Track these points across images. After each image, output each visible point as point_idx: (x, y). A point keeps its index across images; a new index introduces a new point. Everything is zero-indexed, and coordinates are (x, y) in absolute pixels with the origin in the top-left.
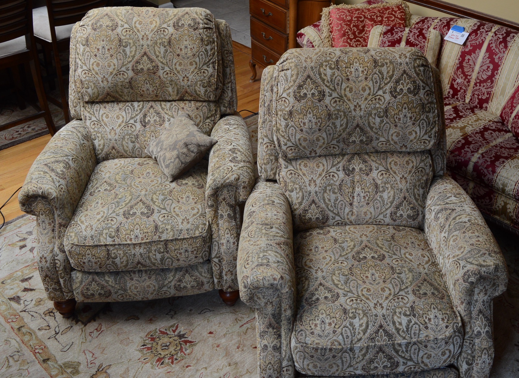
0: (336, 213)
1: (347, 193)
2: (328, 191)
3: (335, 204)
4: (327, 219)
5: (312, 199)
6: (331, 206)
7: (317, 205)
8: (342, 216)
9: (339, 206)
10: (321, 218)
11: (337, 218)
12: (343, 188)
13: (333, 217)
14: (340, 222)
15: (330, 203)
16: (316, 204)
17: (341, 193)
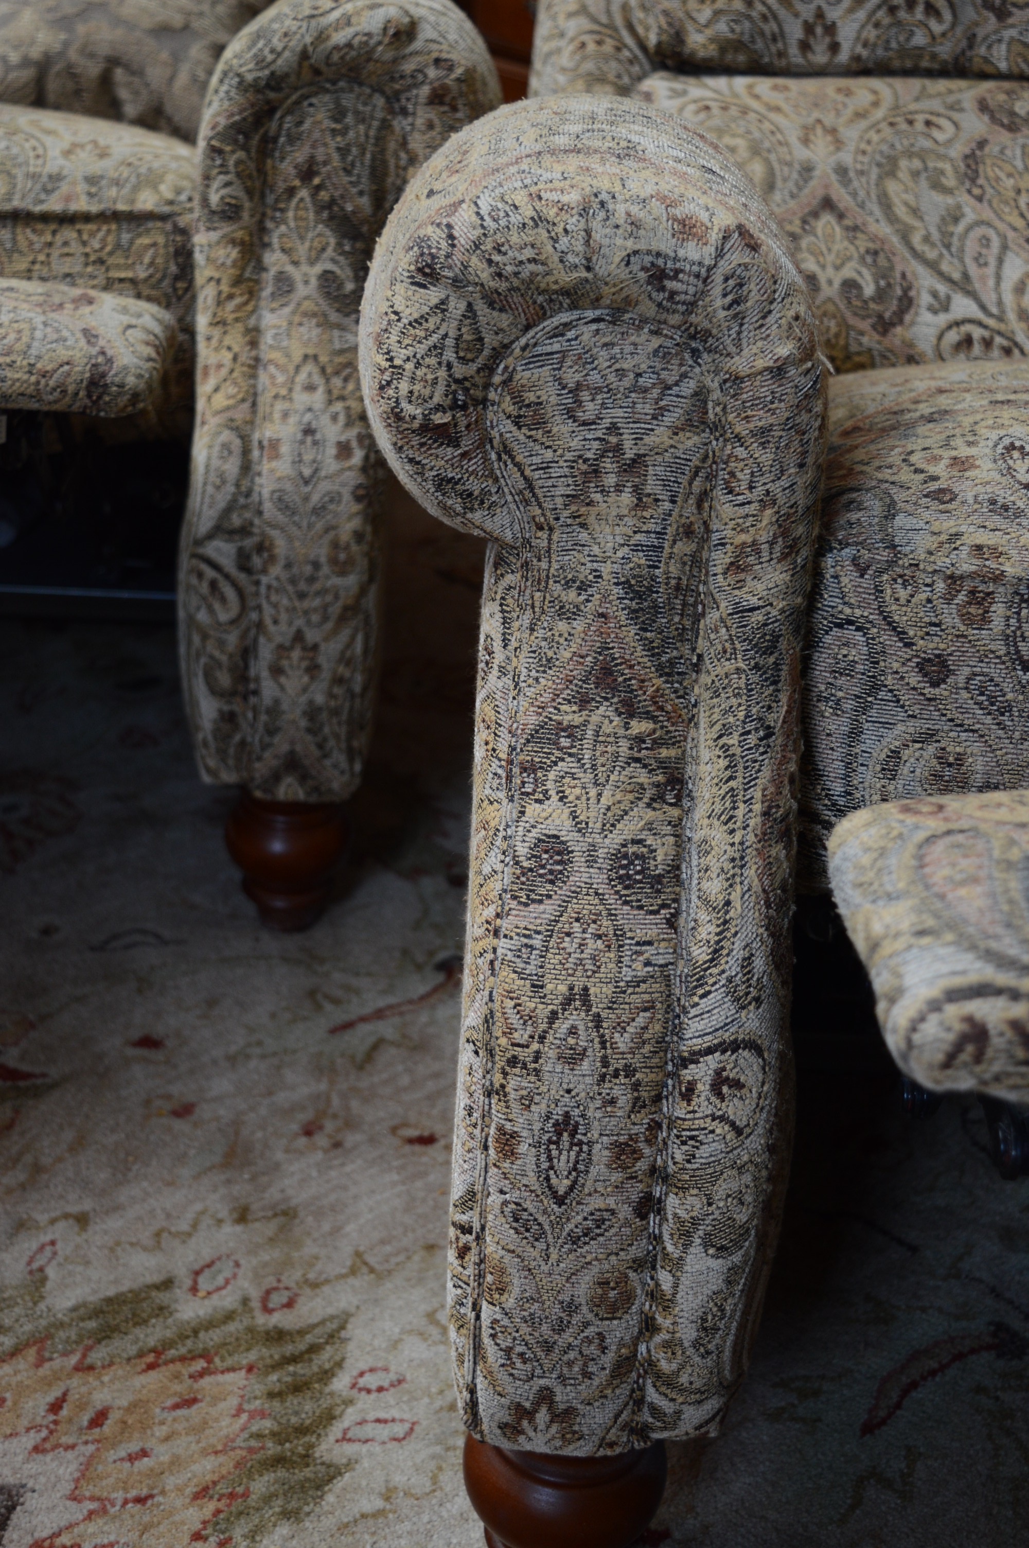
0: (956, 276)
1: (1012, 194)
2: (903, 174)
3: (946, 236)
4: (907, 302)
5: (820, 193)
6: (927, 239)
7: (848, 222)
8: (990, 299)
9: (971, 246)
10: (869, 290)
11: (963, 306)
12: (988, 170)
13: (935, 294)
14: (977, 333)
15: (917, 223)
16: (841, 216)
17: (976, 191)
